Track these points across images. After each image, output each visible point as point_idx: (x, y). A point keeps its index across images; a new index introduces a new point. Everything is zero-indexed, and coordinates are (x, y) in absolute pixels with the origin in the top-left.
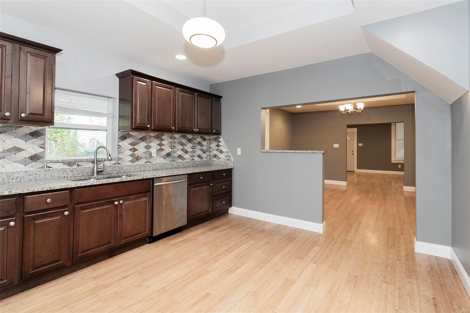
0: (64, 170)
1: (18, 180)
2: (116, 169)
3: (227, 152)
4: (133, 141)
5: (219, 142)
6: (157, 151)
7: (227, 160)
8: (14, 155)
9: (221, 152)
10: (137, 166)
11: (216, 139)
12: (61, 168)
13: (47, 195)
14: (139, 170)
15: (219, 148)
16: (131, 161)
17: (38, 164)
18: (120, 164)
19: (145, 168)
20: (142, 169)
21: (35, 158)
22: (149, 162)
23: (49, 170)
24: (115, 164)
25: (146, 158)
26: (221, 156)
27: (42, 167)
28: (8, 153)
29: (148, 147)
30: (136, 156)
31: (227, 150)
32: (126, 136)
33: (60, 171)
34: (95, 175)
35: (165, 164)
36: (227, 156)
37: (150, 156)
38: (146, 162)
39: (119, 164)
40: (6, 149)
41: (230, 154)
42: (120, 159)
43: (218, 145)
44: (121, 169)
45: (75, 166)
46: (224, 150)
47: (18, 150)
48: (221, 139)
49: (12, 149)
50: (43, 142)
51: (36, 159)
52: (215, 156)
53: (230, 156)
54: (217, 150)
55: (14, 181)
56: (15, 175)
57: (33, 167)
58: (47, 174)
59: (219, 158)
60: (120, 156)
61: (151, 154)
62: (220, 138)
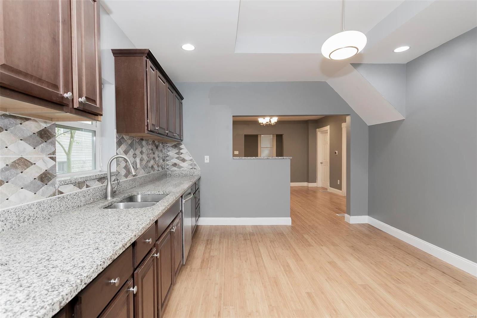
1: (31, 221)
3: (191, 160)
4: (126, 148)
5: (181, 149)
6: (140, 161)
7: (192, 168)
8: (21, 174)
9: (184, 160)
11: (175, 146)
12: (74, 193)
15: (181, 156)
16: (125, 175)
17: (49, 189)
21: (45, 178)
24: (115, 180)
26: (184, 165)
27: (54, 194)
28: (13, 171)
29: (135, 156)
30: (128, 168)
31: (191, 158)
32: (122, 141)
33: (74, 197)
35: (146, 176)
36: (191, 165)
37: (136, 167)
40: (9, 162)
41: (195, 162)
42: (118, 173)
43: (179, 152)
45: (85, 188)
46: (187, 157)
47: (25, 164)
48: (182, 146)
49: (18, 163)
50: (53, 150)
51: (47, 179)
52: (175, 165)
53: (195, 165)
54: (177, 158)
55: (26, 224)
57: (44, 195)
58: (61, 205)
59: (180, 167)
61: (137, 165)
62: (182, 144)
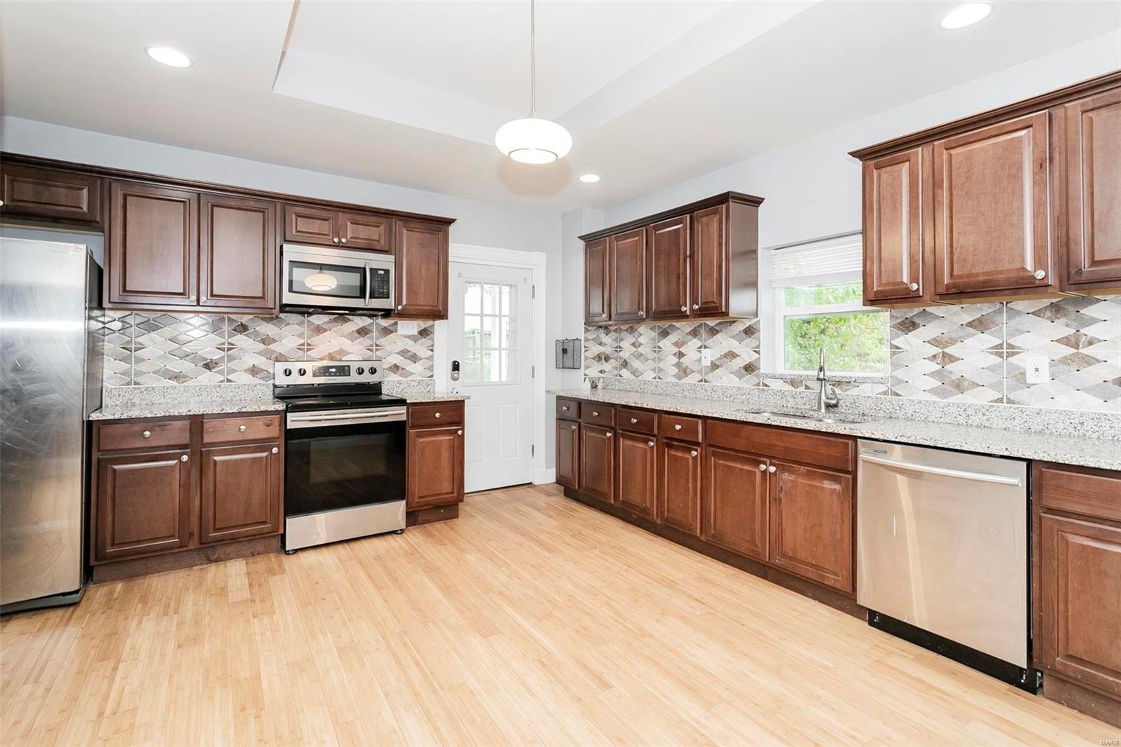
0: (782, 393)
1: (732, 399)
2: (883, 406)
4: (939, 334)
6: (1051, 366)
8: (730, 363)
10: (954, 409)
12: (779, 389)
13: (677, 419)
14: (962, 420)
16: (932, 391)
17: (751, 379)
18: (900, 396)
19: (985, 418)
20: (975, 420)
21: (750, 368)
22: (1010, 401)
23: (763, 390)
24: (885, 393)
25: (997, 386)
27: (758, 385)
28: (725, 360)
29: (1006, 351)
30: (954, 377)
32: (917, 321)
33: (778, 393)
34: (823, 410)
35: (1098, 418)
37: (1017, 379)
38: (1000, 400)
39: (897, 395)
42: (899, 382)
44: (897, 408)
45: (802, 389)
47: (732, 355)
49: (728, 355)
50: (757, 344)
51: (751, 370)
56: (730, 392)
57: (748, 382)
60: (900, 374)
61: (1023, 374)
